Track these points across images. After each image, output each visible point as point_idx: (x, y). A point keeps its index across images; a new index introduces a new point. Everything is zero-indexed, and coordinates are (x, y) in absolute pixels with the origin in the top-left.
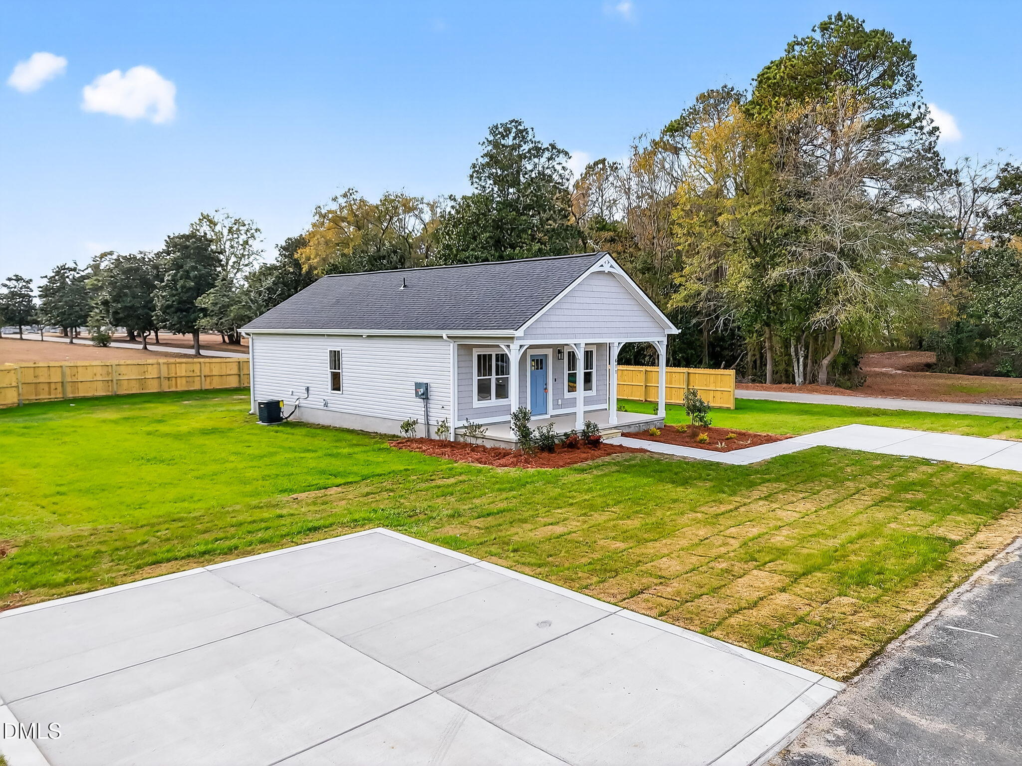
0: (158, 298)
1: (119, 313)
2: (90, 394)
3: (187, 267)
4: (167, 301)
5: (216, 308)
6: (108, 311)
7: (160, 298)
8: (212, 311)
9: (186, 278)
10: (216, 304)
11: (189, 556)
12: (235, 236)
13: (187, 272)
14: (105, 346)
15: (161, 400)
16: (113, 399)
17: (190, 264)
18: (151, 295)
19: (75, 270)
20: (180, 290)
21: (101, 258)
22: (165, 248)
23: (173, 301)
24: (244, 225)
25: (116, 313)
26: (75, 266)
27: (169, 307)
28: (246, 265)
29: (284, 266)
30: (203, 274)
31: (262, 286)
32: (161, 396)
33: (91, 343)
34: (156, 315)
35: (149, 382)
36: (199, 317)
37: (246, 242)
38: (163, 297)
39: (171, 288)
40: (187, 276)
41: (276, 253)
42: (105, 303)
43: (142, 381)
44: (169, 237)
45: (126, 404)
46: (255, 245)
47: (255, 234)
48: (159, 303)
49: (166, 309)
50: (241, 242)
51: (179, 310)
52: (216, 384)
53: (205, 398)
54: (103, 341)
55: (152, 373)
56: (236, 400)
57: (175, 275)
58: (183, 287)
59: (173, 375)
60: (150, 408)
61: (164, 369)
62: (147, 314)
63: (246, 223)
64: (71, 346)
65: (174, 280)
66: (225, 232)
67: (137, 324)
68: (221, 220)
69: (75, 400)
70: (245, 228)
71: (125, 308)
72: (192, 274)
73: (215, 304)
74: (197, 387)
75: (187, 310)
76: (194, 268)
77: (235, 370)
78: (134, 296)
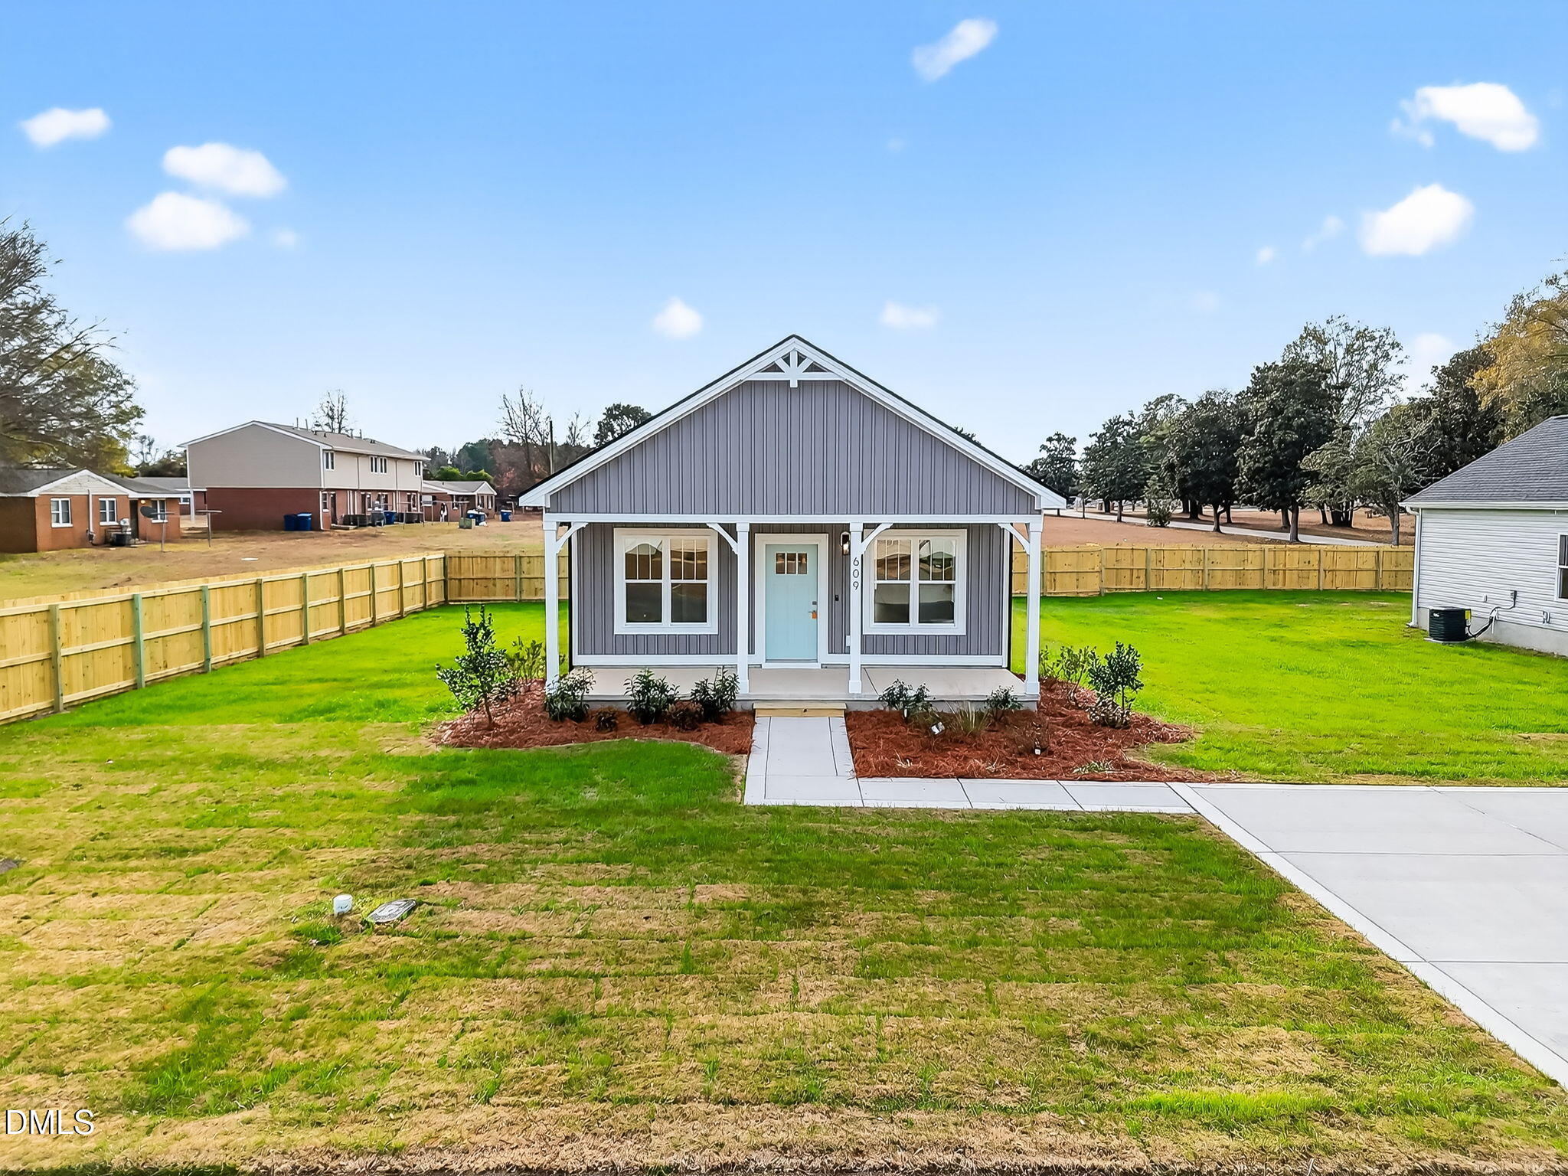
0: (1244, 458)
1: (1187, 481)
2: (1176, 587)
3: (1289, 412)
4: (1255, 462)
5: (1333, 471)
6: (1172, 478)
7: (1247, 458)
8: (1326, 476)
9: (1286, 429)
10: (1334, 464)
11: (1404, 773)
12: (1356, 358)
13: (1289, 419)
14: (1162, 526)
15: (1267, 600)
16: (1203, 595)
17: (1293, 407)
18: (1235, 455)
19: (1129, 423)
20: (1276, 446)
21: (1156, 405)
22: (1251, 386)
23: (1266, 463)
24: (1372, 339)
25: (1183, 481)
26: (1130, 418)
27: (1259, 471)
28: (1372, 403)
29: (1447, 400)
30: (1312, 421)
31: (1409, 434)
32: (1265, 595)
33: (1145, 522)
34: (1240, 483)
35: (1248, 575)
36: (1305, 485)
37: (1374, 366)
38: (1251, 457)
39: (1265, 445)
40: (1287, 426)
41: (1433, 381)
42: (1171, 467)
43: (1240, 573)
44: (1258, 369)
45: (1225, 602)
46: (1390, 369)
47: (1391, 352)
48: (1244, 466)
49: (1253, 474)
50: (1365, 366)
51: (1273, 475)
52: (1340, 583)
53: (1326, 601)
54: (1161, 519)
55: (1253, 562)
56: (1372, 606)
57: (1271, 423)
58: (1280, 442)
59: (1281, 567)
60: (1259, 609)
61: (1269, 556)
62: (1223, 481)
63: (1377, 335)
64: (1120, 525)
65: (1269, 432)
66: (1340, 352)
67: (1209, 496)
68: (1334, 336)
69: (1160, 593)
70: (1373, 344)
71: (1196, 474)
72: (1296, 422)
73: (1330, 466)
74: (1312, 585)
75: (1284, 476)
76: (1299, 413)
77: (1371, 565)
78: (1209, 458)
